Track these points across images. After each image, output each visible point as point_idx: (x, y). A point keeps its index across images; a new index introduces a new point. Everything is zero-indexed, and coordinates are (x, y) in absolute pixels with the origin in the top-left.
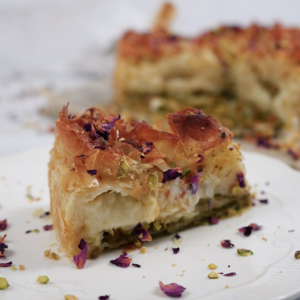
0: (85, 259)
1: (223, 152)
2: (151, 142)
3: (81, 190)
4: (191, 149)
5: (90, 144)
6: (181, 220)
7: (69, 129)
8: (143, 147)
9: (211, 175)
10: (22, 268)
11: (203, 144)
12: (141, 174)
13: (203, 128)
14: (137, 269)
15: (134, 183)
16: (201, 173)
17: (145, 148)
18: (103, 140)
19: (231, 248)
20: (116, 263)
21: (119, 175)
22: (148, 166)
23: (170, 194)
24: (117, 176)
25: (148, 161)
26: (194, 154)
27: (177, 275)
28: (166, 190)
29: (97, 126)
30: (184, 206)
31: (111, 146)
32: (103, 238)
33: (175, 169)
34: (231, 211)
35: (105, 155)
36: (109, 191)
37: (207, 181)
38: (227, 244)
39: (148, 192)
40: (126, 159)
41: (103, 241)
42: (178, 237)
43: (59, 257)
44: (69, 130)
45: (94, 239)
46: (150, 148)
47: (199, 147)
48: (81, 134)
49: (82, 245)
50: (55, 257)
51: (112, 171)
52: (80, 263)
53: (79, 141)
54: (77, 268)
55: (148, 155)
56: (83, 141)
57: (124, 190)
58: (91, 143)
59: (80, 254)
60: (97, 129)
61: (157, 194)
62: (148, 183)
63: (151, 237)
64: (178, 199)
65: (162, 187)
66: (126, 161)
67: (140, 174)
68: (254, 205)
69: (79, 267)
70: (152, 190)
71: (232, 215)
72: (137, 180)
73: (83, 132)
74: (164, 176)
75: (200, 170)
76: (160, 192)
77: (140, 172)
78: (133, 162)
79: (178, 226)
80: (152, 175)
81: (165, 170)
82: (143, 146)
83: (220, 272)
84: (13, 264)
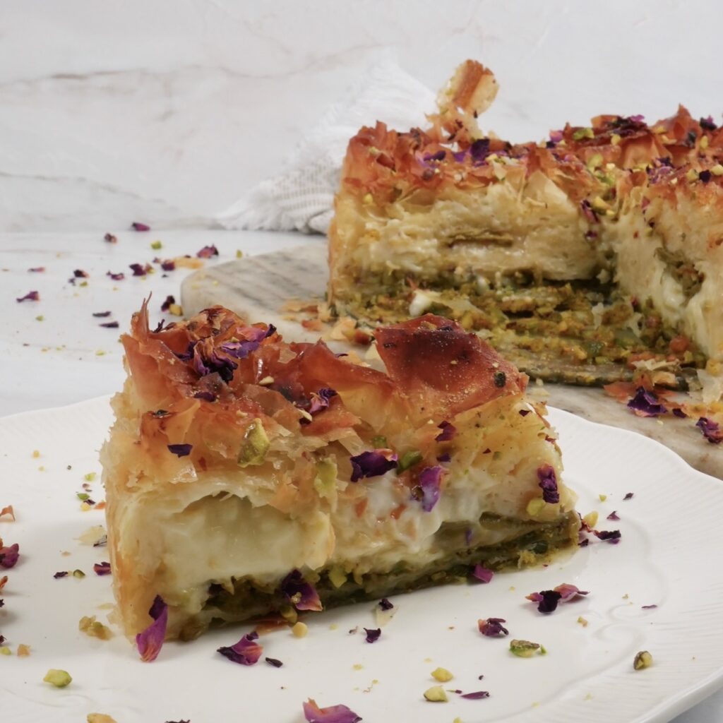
0: (160, 642)
1: (502, 418)
2: (333, 388)
3: (156, 488)
4: (423, 409)
5: (187, 386)
6: (400, 568)
7: (143, 352)
8: (312, 400)
9: (472, 470)
10: (24, 651)
11: (452, 398)
12: (297, 459)
13: (454, 362)
14: (274, 670)
15: (280, 479)
16: (447, 464)
17: (317, 400)
18: (219, 379)
19: (501, 637)
20: (228, 653)
21: (243, 458)
22: (317, 442)
23: (367, 508)
24: (239, 462)
25: (319, 431)
26: (428, 419)
27: (357, 689)
28: (358, 499)
29: (206, 348)
30: (400, 536)
31: (235, 394)
32: (207, 597)
33: (379, 451)
34: (525, 554)
35: (215, 414)
36: (223, 494)
37: (462, 484)
38: (493, 628)
39: (313, 502)
40: (264, 425)
41: (209, 604)
42: (386, 606)
43: (110, 632)
44: (143, 354)
45: (186, 599)
46: (327, 403)
47: (442, 404)
48: (169, 364)
49: (157, 609)
50: (100, 631)
51: (229, 449)
52: (150, 650)
53: (164, 380)
54: (141, 659)
55: (320, 419)
56: (171, 381)
57: (257, 493)
58: (190, 386)
59: (149, 630)
60: (204, 354)
61: (335, 507)
62: (312, 481)
63: (319, 603)
64: (386, 521)
65: (348, 491)
66: (261, 429)
67: (294, 460)
68: (585, 543)
69: (147, 657)
70: (321, 496)
71: (525, 565)
72: (288, 472)
73: (172, 361)
74: (353, 466)
75: (445, 457)
76: (341, 502)
77: (295, 454)
78: (281, 433)
79: (392, 581)
80: (322, 463)
81: (356, 454)
82: (312, 396)
83: (455, 689)
84: (5, 641)
